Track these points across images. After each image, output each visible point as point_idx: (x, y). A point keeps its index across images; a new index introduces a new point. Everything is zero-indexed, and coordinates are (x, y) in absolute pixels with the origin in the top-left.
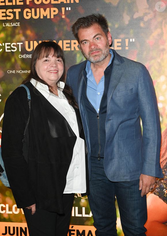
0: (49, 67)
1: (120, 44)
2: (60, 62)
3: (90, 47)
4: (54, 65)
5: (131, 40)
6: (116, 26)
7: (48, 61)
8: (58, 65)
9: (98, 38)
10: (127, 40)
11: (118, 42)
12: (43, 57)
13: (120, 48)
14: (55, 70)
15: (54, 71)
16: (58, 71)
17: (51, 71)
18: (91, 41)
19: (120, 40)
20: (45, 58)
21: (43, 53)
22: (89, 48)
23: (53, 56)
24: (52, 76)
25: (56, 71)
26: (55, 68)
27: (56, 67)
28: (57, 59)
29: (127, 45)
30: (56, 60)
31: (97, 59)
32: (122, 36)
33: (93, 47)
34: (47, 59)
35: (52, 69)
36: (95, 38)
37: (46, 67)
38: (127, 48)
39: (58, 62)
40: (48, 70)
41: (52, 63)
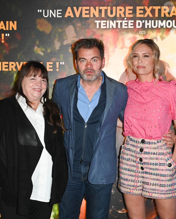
0: (35, 85)
1: (51, 66)
2: (44, 82)
4: (39, 85)
5: (61, 63)
6: (49, 51)
8: (43, 85)
9: (95, 60)
10: (57, 63)
11: (50, 65)
13: (52, 70)
14: (39, 89)
15: (38, 90)
16: (41, 90)
17: (36, 89)
19: (52, 63)
21: (32, 72)
22: (86, 66)
23: (39, 76)
24: (35, 93)
25: (40, 90)
26: (39, 87)
27: (41, 86)
28: (43, 79)
29: (57, 67)
30: (41, 80)
31: (90, 78)
32: (54, 59)
33: (89, 66)
35: (37, 87)
36: (93, 59)
37: (32, 85)
38: (57, 70)
39: (43, 82)
40: (33, 88)
41: (37, 82)
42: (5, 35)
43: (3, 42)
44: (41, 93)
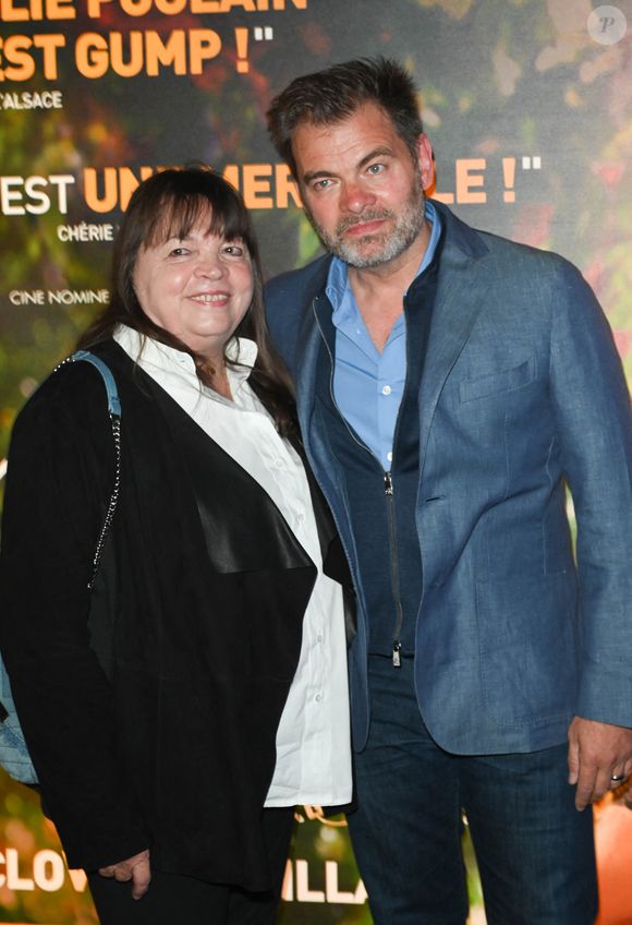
0: (192, 279)
1: (478, 181)
2: (236, 259)
3: (344, 202)
4: (215, 273)
5: (526, 163)
6: (465, 104)
7: (189, 253)
8: (231, 270)
11: (471, 173)
12: (168, 238)
13: (480, 198)
14: (218, 293)
15: (215, 298)
16: (229, 295)
17: (203, 298)
18: (350, 178)
19: (480, 164)
20: (177, 241)
23: (206, 235)
24: (203, 315)
25: (221, 297)
26: (216, 283)
27: (224, 277)
28: (226, 246)
29: (509, 182)
30: (219, 252)
31: (375, 251)
32: (489, 145)
33: (356, 205)
34: (185, 244)
35: (205, 287)
36: (366, 166)
37: (178, 279)
38: (509, 197)
39: (228, 257)
40: (186, 292)
41: (204, 263)
42: (251, 34)
43: (243, 67)
44: (229, 311)
